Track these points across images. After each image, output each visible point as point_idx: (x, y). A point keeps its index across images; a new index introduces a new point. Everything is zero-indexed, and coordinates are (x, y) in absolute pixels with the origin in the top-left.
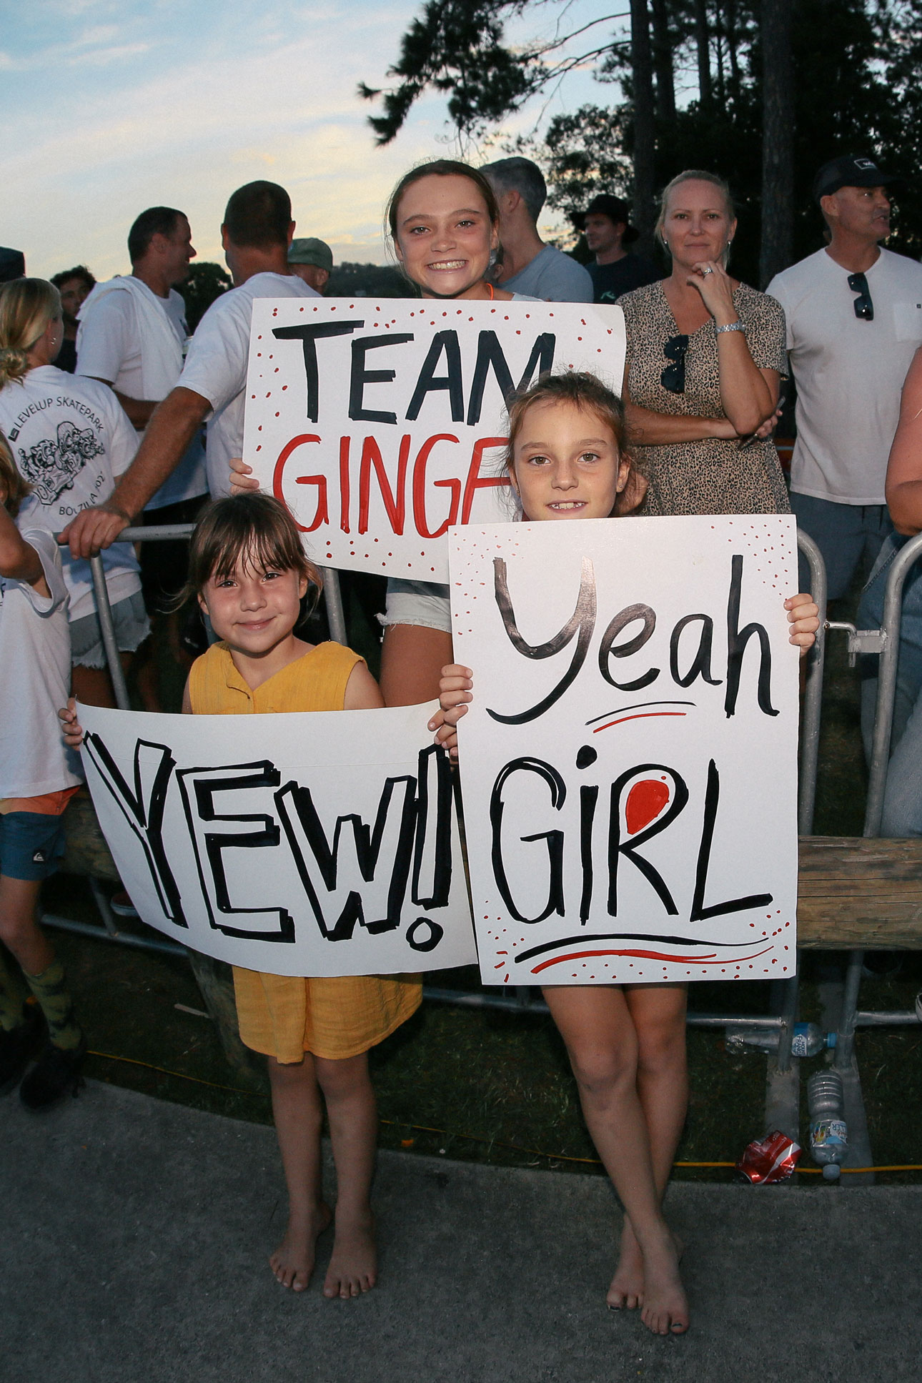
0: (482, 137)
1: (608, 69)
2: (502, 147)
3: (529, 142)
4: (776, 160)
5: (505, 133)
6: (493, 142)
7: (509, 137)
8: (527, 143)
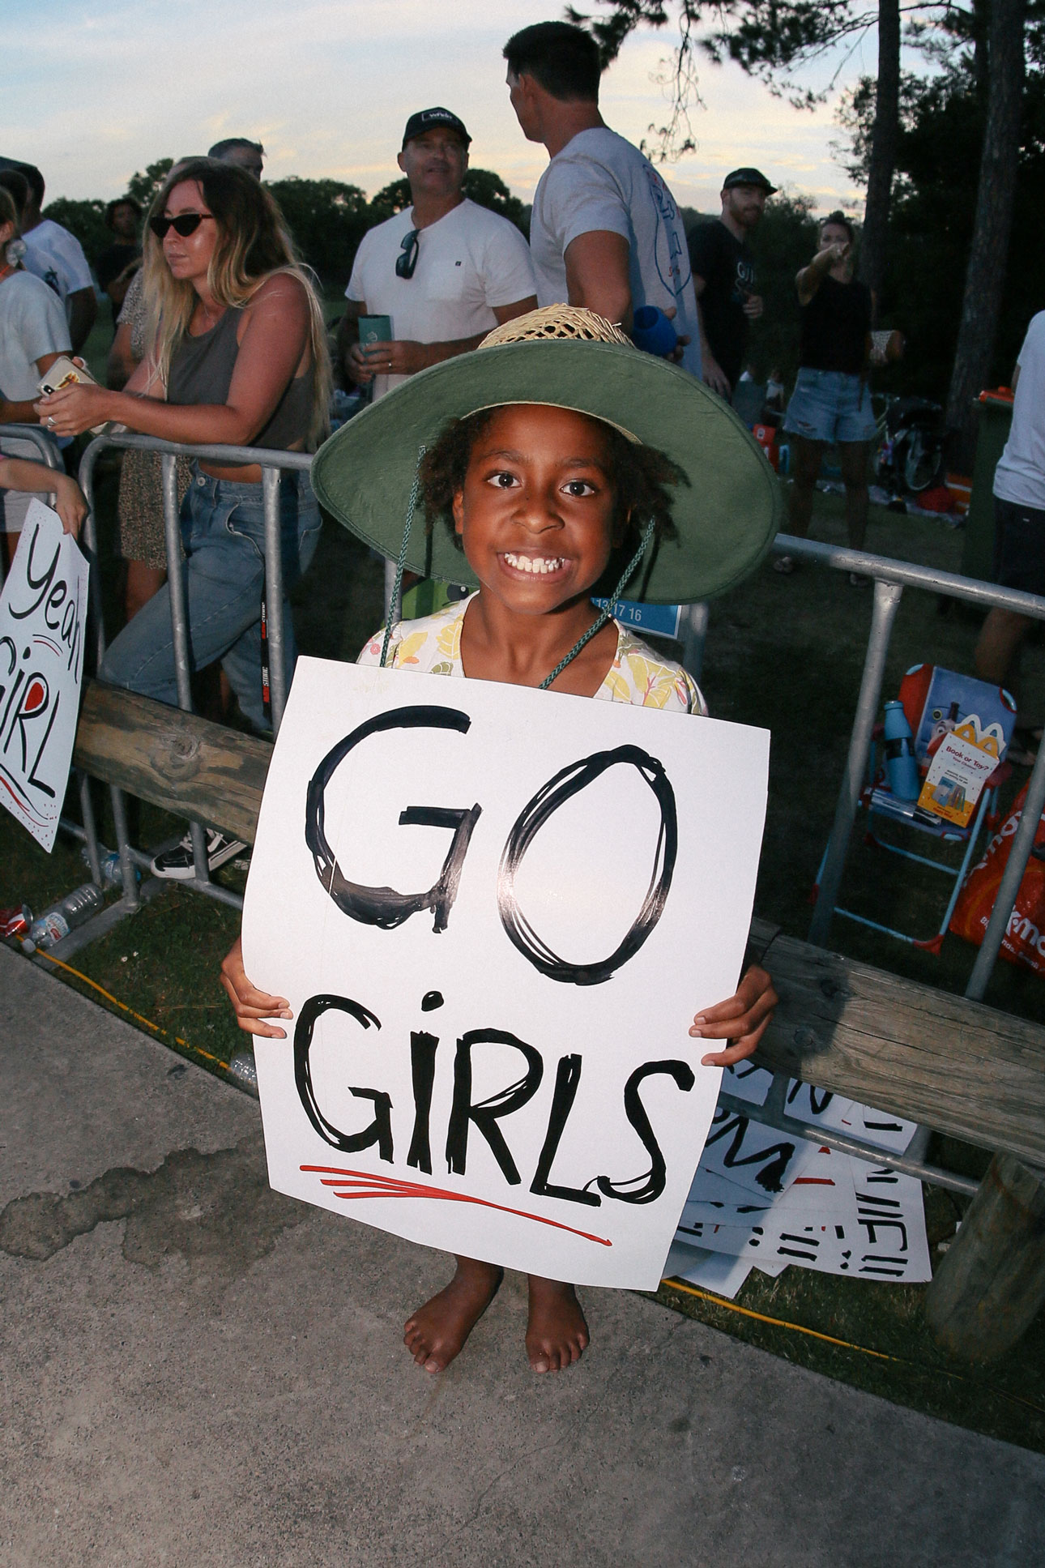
0: (770, 84)
1: (914, 32)
2: (791, 101)
3: (820, 99)
4: (996, 155)
5: (796, 85)
6: (782, 93)
7: (801, 90)
8: (818, 101)
